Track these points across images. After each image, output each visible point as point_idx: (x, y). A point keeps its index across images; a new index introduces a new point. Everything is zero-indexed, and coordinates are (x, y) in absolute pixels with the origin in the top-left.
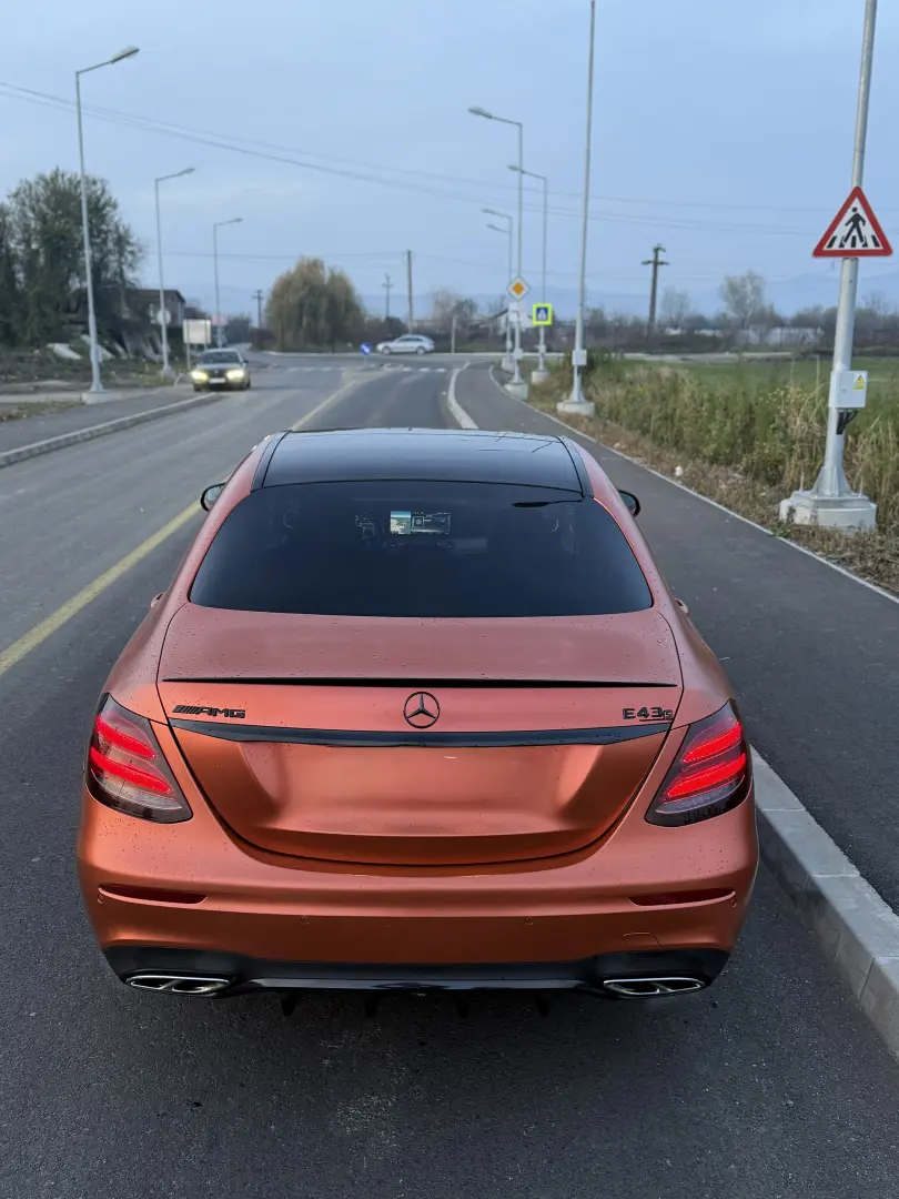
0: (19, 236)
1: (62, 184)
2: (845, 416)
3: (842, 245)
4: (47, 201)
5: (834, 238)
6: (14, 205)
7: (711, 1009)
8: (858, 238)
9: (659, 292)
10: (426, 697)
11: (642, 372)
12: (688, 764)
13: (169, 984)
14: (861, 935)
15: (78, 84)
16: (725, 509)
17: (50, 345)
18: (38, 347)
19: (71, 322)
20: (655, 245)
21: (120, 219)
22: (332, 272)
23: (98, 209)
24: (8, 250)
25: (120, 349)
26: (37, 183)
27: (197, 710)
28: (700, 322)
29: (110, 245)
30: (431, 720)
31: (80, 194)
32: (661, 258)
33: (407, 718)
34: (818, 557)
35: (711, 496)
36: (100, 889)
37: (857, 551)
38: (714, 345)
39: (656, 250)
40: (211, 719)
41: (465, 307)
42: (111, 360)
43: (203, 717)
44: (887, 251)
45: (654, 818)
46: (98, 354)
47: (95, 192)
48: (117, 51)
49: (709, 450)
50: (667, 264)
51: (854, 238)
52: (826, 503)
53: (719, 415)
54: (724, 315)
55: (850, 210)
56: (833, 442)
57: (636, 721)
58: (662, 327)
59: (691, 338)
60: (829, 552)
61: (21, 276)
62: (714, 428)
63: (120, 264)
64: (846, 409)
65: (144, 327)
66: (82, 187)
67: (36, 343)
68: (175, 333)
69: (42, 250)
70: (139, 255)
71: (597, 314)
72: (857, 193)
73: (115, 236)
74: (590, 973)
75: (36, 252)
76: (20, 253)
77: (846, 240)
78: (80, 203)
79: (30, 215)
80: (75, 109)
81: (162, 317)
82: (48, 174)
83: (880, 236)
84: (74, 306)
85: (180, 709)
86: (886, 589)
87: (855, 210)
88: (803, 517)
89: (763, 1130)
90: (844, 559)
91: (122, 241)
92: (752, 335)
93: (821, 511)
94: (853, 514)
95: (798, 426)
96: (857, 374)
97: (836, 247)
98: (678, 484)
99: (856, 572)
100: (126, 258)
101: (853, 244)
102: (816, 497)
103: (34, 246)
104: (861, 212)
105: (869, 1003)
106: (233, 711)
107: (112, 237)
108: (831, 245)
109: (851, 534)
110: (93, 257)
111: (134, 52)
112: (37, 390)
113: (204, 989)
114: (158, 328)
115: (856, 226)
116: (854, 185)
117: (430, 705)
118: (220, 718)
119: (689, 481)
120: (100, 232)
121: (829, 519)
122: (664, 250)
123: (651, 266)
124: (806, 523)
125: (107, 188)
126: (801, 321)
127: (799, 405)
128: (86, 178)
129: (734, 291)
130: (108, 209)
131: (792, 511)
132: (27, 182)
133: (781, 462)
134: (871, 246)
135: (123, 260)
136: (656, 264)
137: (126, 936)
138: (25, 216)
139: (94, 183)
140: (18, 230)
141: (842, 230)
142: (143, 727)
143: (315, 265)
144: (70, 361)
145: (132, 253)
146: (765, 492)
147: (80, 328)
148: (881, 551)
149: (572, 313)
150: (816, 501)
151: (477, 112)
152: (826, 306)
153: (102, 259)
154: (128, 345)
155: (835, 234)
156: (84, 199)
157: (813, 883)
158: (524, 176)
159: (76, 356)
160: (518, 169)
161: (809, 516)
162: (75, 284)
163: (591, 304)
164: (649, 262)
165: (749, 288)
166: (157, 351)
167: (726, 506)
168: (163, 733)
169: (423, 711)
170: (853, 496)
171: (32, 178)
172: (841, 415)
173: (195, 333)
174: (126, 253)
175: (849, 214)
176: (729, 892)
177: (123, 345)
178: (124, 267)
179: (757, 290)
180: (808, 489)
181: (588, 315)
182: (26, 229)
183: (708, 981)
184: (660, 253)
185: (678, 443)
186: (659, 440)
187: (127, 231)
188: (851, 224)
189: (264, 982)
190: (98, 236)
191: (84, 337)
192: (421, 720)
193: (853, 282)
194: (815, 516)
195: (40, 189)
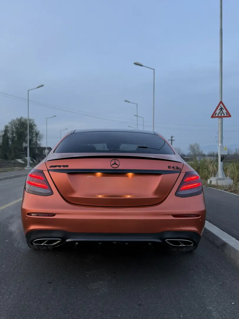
0: (10, 133)
1: (23, 120)
2: (222, 157)
3: (218, 115)
4: (19, 125)
5: (216, 113)
6: (10, 125)
8: (222, 113)
10: (116, 160)
12: (186, 182)
17: (17, 160)
18: (13, 160)
19: (23, 154)
20: (171, 136)
21: (37, 129)
23: (32, 126)
24: (7, 136)
25: (35, 160)
26: (16, 120)
28: (184, 155)
29: (34, 135)
30: (117, 166)
31: (27, 123)
32: (173, 139)
33: (111, 166)
34: (219, 190)
37: (229, 188)
39: (172, 137)
40: (59, 168)
42: (32, 163)
43: (57, 168)
44: (230, 116)
46: (29, 162)
47: (31, 122)
48: (38, 86)
50: (175, 140)
51: (221, 113)
52: (220, 179)
54: (190, 153)
56: (220, 164)
57: (172, 169)
60: (222, 189)
61: (10, 143)
63: (36, 140)
64: (223, 155)
65: (41, 155)
66: (28, 121)
67: (13, 159)
69: (16, 136)
70: (41, 137)
72: (221, 102)
73: (35, 133)
75: (15, 137)
76: (11, 137)
77: (219, 114)
78: (27, 125)
79: (14, 127)
80: (27, 101)
81: (46, 152)
82: (19, 118)
83: (228, 112)
84: (23, 150)
85: (51, 167)
87: (221, 106)
88: (214, 183)
90: (226, 190)
91: (37, 134)
92: (198, 158)
93: (219, 181)
94: (228, 182)
96: (225, 147)
97: (217, 115)
99: (229, 192)
100: (38, 138)
101: (221, 114)
102: (217, 178)
103: (14, 135)
104: (222, 107)
106: (65, 166)
107: (34, 133)
108: (215, 115)
109: (227, 185)
110: (29, 138)
111: (43, 86)
114: (45, 155)
115: (221, 110)
116: (220, 101)
117: (117, 162)
118: (62, 168)
120: (32, 132)
121: (220, 183)
122: (174, 137)
123: (170, 141)
125: (34, 122)
128: (29, 119)
129: (192, 148)
130: (34, 126)
131: (211, 182)
132: (14, 120)
134: (226, 115)
135: (37, 139)
136: (172, 140)
138: (13, 128)
139: (31, 120)
140: (11, 131)
141: (218, 111)
142: (40, 172)
144: (21, 163)
145: (39, 137)
147: (25, 155)
150: (217, 179)
151: (126, 101)
153: (32, 138)
154: (37, 159)
155: (216, 112)
156: (28, 124)
158: (138, 117)
159: (23, 162)
161: (215, 183)
162: (24, 145)
164: (170, 140)
165: (196, 147)
168: (46, 173)
169: (115, 164)
170: (226, 178)
171: (15, 119)
172: (221, 157)
174: (38, 137)
176: (199, 216)
178: (37, 141)
179: (198, 148)
180: (215, 176)
182: (13, 131)
184: (173, 138)
187: (38, 132)
188: (220, 110)
190: (31, 133)
191: (26, 158)
192: (115, 166)
193: (222, 124)
194: (217, 183)
195: (17, 122)
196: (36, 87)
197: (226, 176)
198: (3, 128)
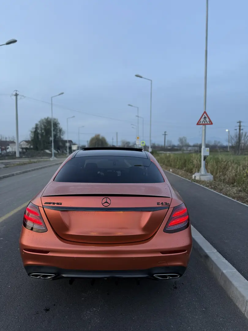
1: (49, 120)
2: (205, 157)
4: (46, 123)
6: (39, 123)
7: (182, 285)
9: (166, 141)
10: (107, 199)
11: (163, 155)
12: (174, 217)
13: (41, 276)
14: (219, 266)
16: (181, 177)
17: (45, 150)
21: (60, 126)
22: (102, 137)
23: (56, 124)
24: (38, 132)
27: (50, 203)
28: (174, 146)
29: (58, 131)
30: (108, 204)
32: (166, 133)
33: (102, 204)
34: (201, 186)
35: (178, 175)
36: (24, 250)
37: (210, 184)
38: (177, 150)
39: (165, 132)
40: (53, 205)
41: (128, 143)
42: (57, 153)
43: (51, 205)
44: (212, 124)
45: (165, 231)
46: (53, 151)
47: (55, 121)
48: (60, 93)
49: (177, 167)
50: (167, 135)
51: (205, 121)
52: (202, 175)
53: (179, 160)
54: (179, 145)
55: (204, 115)
56: (203, 163)
57: (161, 206)
58: (167, 147)
59: (173, 149)
60: (204, 185)
61: (40, 137)
62: (178, 163)
63: (60, 135)
64: (205, 155)
65: (64, 147)
67: (42, 150)
68: (70, 148)
70: (64, 133)
71: (154, 144)
72: (205, 112)
74: (150, 272)
75: (43, 133)
76: (40, 133)
77: (203, 122)
81: (68, 145)
82: (46, 118)
83: (210, 120)
84: (50, 143)
85: (46, 203)
86: (217, 191)
87: (205, 116)
88: (197, 178)
89: (197, 317)
90: (207, 186)
91: (60, 130)
92: (185, 148)
93: (201, 177)
94: (209, 177)
95: (195, 162)
96: (207, 149)
97: (201, 123)
98: (171, 173)
99: (210, 188)
101: (205, 122)
102: (200, 174)
103: (43, 131)
104: (206, 116)
105: (222, 283)
106: (59, 203)
107: (59, 130)
108: (200, 123)
109: (208, 181)
110: (54, 133)
111: (63, 93)
112: (42, 158)
113: (49, 277)
114: (67, 147)
115: (205, 119)
117: (108, 201)
118: (56, 205)
119: (173, 172)
120: (56, 129)
121: (203, 178)
124: (198, 179)
125: (58, 120)
126: (194, 146)
127: (195, 158)
129: (181, 140)
130: (58, 124)
131: (195, 177)
133: (192, 169)
134: (208, 123)
137: (30, 263)
138: (41, 126)
139: (55, 119)
140: (40, 128)
141: (202, 120)
142: (36, 208)
143: (99, 135)
144: (49, 153)
145: (62, 133)
146: (189, 174)
148: (215, 184)
149: (148, 144)
151: (129, 105)
152: (199, 143)
153: (56, 134)
154: (61, 150)
157: (206, 253)
158: (139, 118)
160: (138, 116)
163: (153, 142)
166: (67, 151)
167: (181, 176)
168: (41, 209)
169: (106, 202)
170: (208, 174)
171: (43, 118)
173: (74, 148)
175: (204, 117)
176: (185, 251)
177: (60, 150)
179: (185, 140)
180: (199, 172)
181: (152, 145)
182: (42, 128)
183: (181, 275)
185: (171, 166)
186: (167, 165)
189: (64, 275)
191: (51, 148)
192: (106, 204)
193: (205, 130)
194: (200, 178)
195: (45, 121)
196: (58, 94)
197: (208, 172)
198: (34, 126)
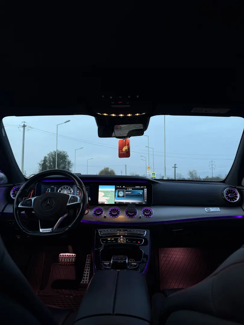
0: (48, 162)
6: (48, 156)
15: (57, 127)
21: (69, 159)
22: (111, 169)
23: (65, 157)
24: (46, 165)
29: (67, 164)
32: (176, 166)
39: (175, 165)
47: (64, 154)
66: (62, 153)
69: (53, 165)
82: (56, 151)
91: (69, 163)
103: (51, 164)
107: (67, 162)
111: (69, 121)
120: (65, 161)
123: (174, 168)
125: (67, 153)
128: (63, 151)
129: (191, 174)
130: (67, 157)
132: (51, 152)
135: (69, 166)
136: (175, 167)
138: (50, 158)
139: (65, 152)
143: (108, 168)
145: (71, 165)
156: (62, 155)
160: (147, 147)
165: (194, 173)
179: (196, 173)
182: (50, 161)
184: (176, 165)
187: (70, 161)
198: (43, 159)
